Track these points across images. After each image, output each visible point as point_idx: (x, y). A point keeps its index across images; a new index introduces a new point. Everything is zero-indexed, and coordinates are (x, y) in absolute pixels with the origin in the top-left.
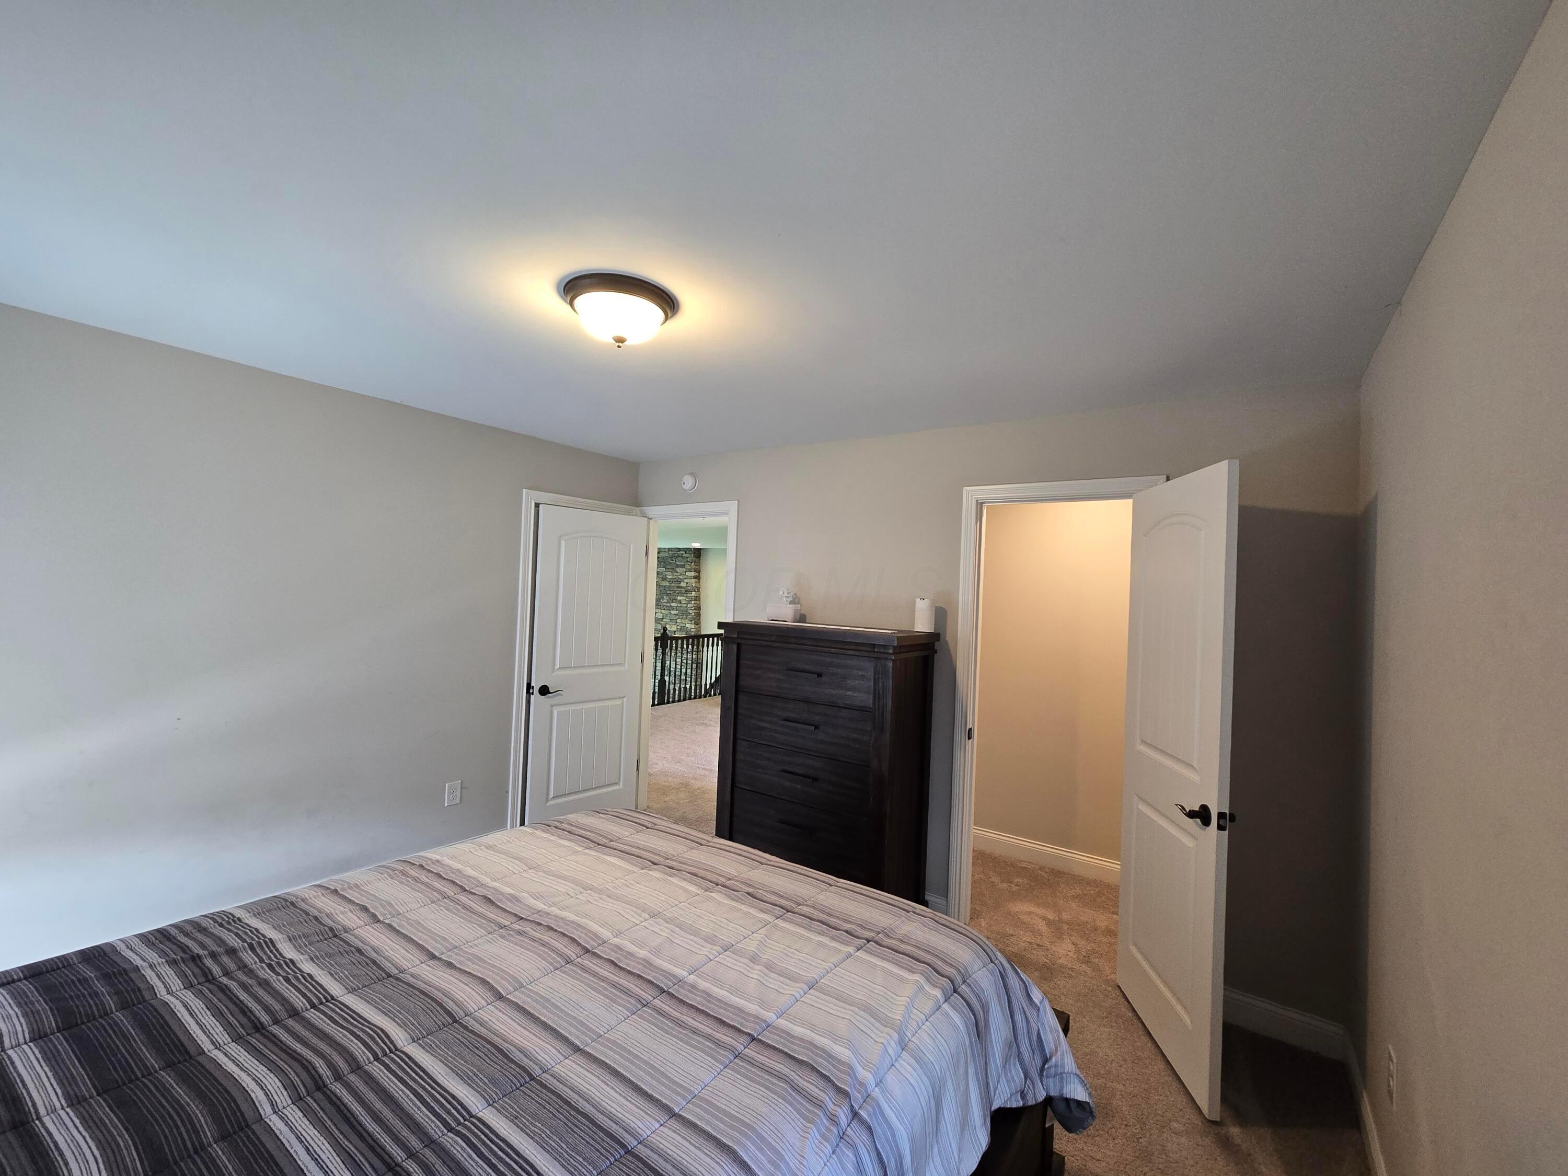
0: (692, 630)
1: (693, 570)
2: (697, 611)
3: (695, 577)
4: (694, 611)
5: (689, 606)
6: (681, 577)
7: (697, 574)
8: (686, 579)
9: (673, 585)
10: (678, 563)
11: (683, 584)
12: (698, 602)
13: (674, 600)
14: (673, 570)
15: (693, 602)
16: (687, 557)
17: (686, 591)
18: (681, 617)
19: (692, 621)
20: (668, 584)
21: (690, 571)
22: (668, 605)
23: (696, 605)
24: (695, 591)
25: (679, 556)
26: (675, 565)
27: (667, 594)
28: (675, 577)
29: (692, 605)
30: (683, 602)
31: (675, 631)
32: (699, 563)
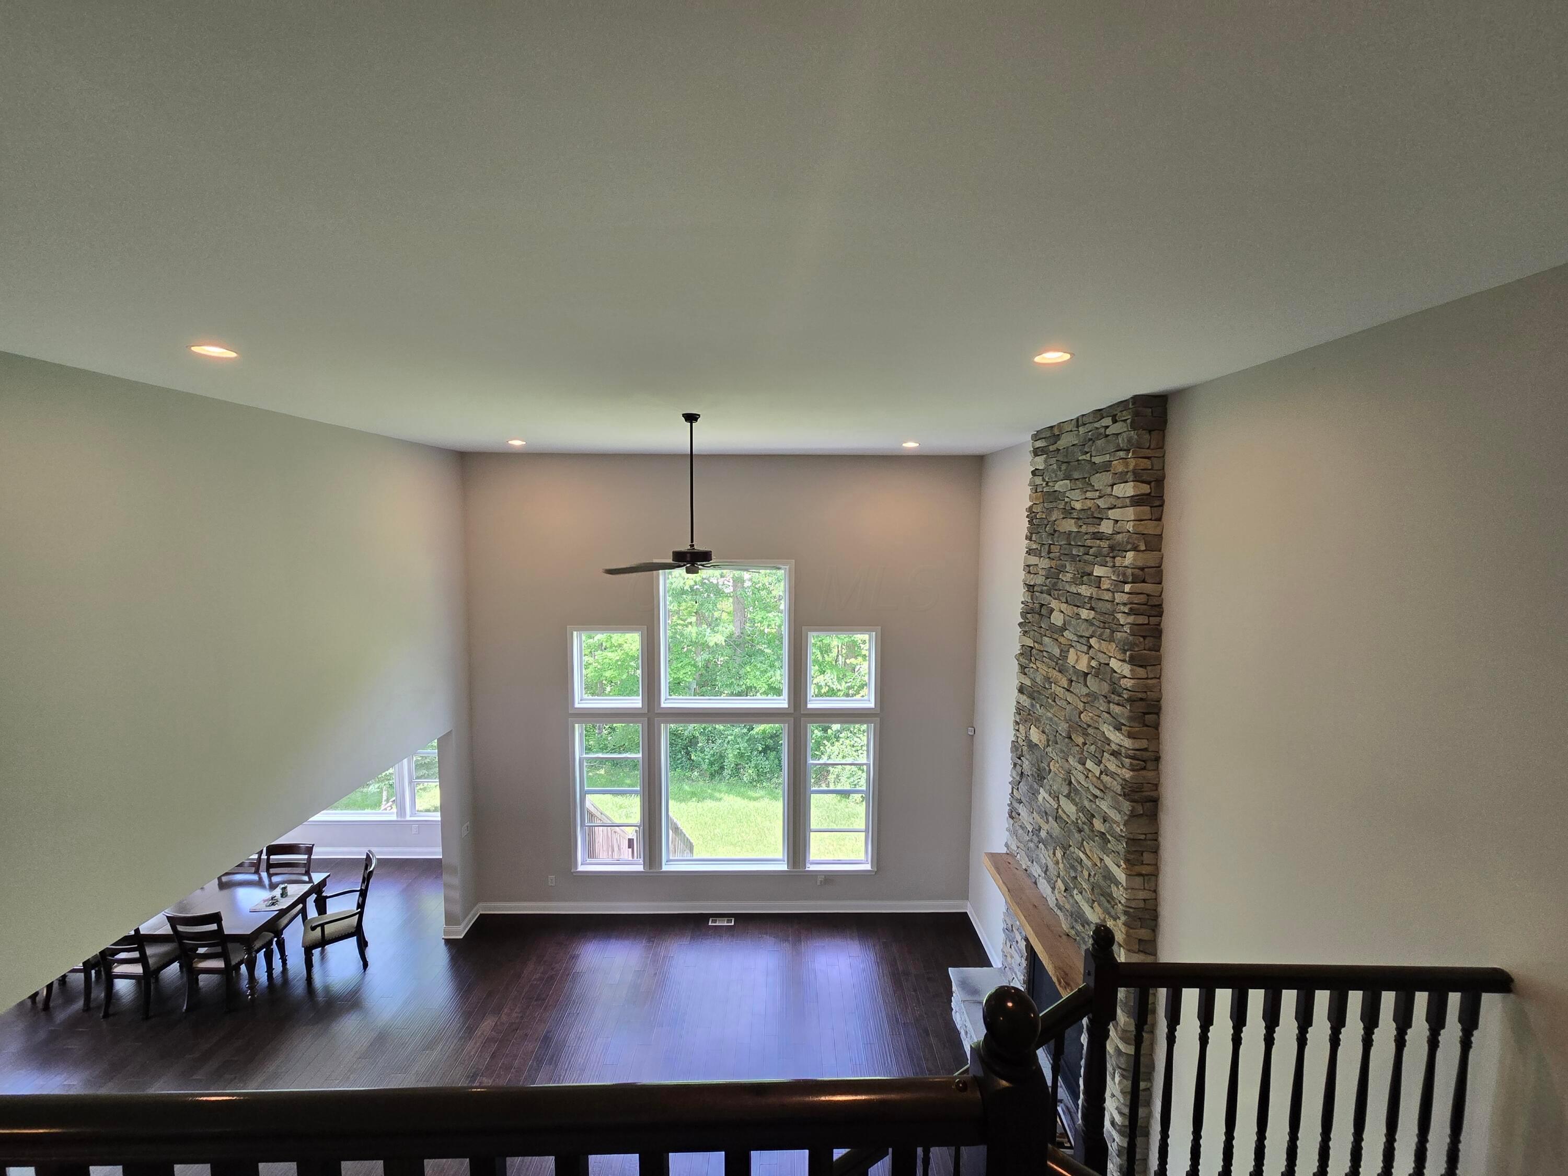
0: (1123, 682)
1: (1130, 476)
2: (1142, 620)
3: (1137, 501)
4: (1131, 619)
5: (1119, 598)
6: (1102, 503)
7: (1145, 489)
8: (1114, 507)
9: (1084, 529)
10: (1097, 460)
11: (1106, 527)
12: (1148, 588)
13: (1085, 576)
14: (1087, 485)
15: (1127, 588)
16: (1118, 434)
17: (1112, 548)
18: (1099, 631)
19: (1125, 651)
20: (1069, 525)
21: (1122, 478)
22: (1073, 589)
23: (1142, 599)
24: (1135, 549)
25: (1099, 436)
26: (1088, 467)
27: (1074, 558)
28: (1089, 503)
29: (1125, 598)
30: (1106, 584)
31: (1086, 674)
32: (1162, 448)
